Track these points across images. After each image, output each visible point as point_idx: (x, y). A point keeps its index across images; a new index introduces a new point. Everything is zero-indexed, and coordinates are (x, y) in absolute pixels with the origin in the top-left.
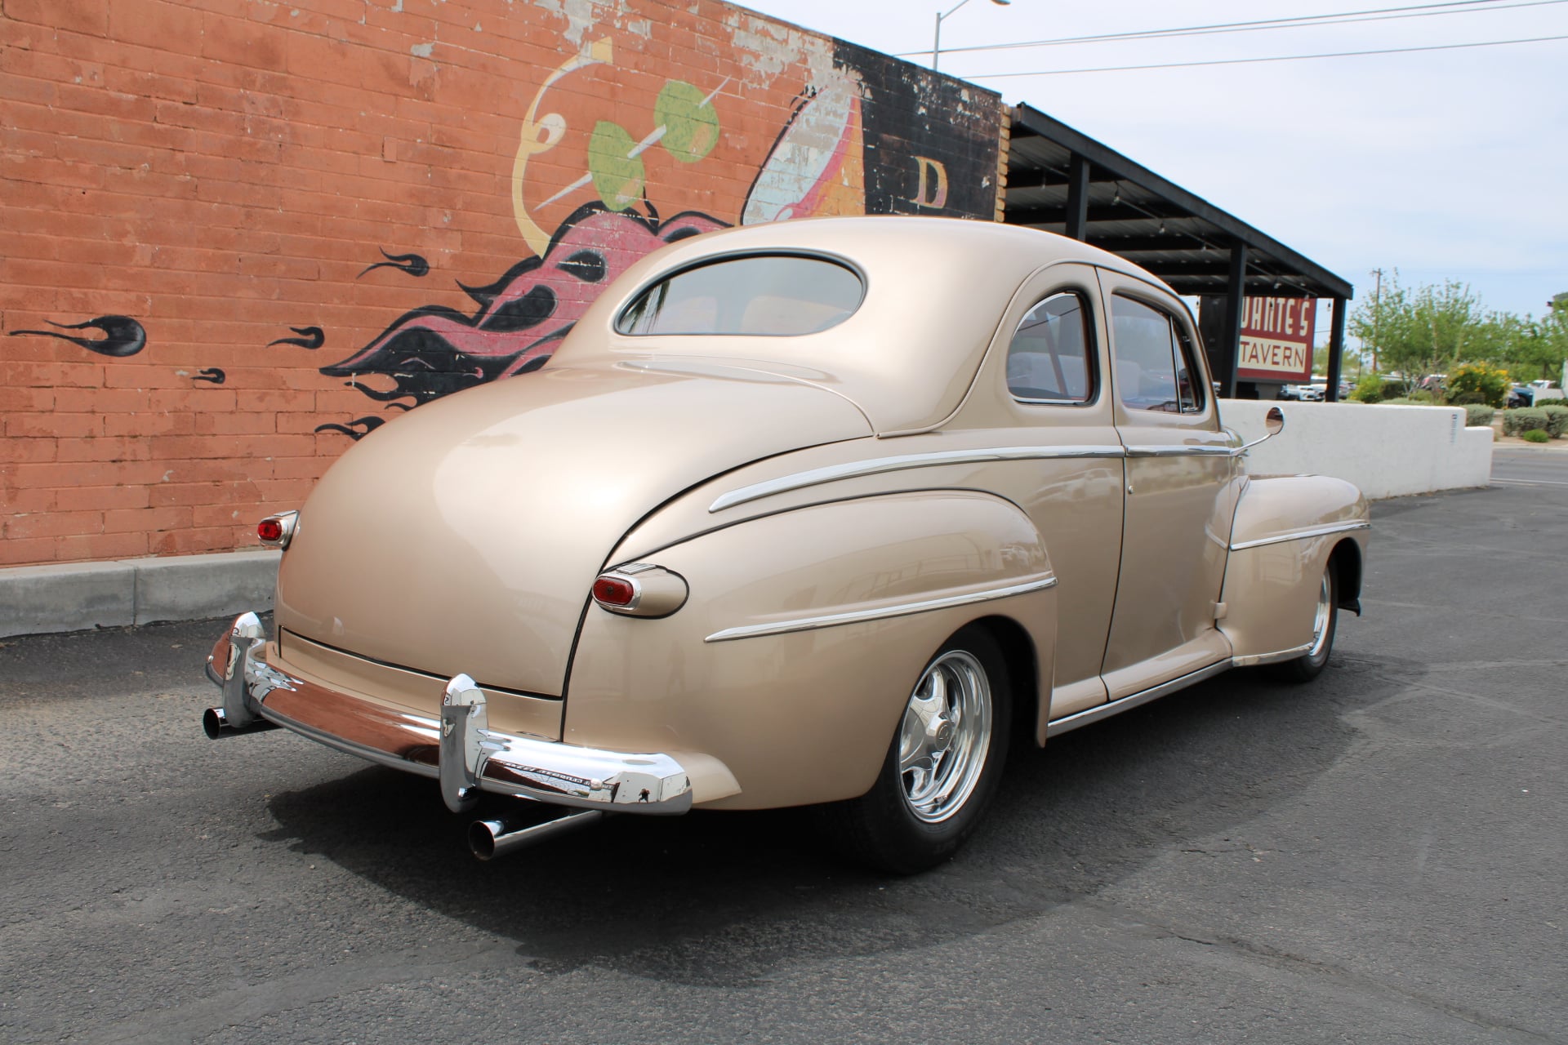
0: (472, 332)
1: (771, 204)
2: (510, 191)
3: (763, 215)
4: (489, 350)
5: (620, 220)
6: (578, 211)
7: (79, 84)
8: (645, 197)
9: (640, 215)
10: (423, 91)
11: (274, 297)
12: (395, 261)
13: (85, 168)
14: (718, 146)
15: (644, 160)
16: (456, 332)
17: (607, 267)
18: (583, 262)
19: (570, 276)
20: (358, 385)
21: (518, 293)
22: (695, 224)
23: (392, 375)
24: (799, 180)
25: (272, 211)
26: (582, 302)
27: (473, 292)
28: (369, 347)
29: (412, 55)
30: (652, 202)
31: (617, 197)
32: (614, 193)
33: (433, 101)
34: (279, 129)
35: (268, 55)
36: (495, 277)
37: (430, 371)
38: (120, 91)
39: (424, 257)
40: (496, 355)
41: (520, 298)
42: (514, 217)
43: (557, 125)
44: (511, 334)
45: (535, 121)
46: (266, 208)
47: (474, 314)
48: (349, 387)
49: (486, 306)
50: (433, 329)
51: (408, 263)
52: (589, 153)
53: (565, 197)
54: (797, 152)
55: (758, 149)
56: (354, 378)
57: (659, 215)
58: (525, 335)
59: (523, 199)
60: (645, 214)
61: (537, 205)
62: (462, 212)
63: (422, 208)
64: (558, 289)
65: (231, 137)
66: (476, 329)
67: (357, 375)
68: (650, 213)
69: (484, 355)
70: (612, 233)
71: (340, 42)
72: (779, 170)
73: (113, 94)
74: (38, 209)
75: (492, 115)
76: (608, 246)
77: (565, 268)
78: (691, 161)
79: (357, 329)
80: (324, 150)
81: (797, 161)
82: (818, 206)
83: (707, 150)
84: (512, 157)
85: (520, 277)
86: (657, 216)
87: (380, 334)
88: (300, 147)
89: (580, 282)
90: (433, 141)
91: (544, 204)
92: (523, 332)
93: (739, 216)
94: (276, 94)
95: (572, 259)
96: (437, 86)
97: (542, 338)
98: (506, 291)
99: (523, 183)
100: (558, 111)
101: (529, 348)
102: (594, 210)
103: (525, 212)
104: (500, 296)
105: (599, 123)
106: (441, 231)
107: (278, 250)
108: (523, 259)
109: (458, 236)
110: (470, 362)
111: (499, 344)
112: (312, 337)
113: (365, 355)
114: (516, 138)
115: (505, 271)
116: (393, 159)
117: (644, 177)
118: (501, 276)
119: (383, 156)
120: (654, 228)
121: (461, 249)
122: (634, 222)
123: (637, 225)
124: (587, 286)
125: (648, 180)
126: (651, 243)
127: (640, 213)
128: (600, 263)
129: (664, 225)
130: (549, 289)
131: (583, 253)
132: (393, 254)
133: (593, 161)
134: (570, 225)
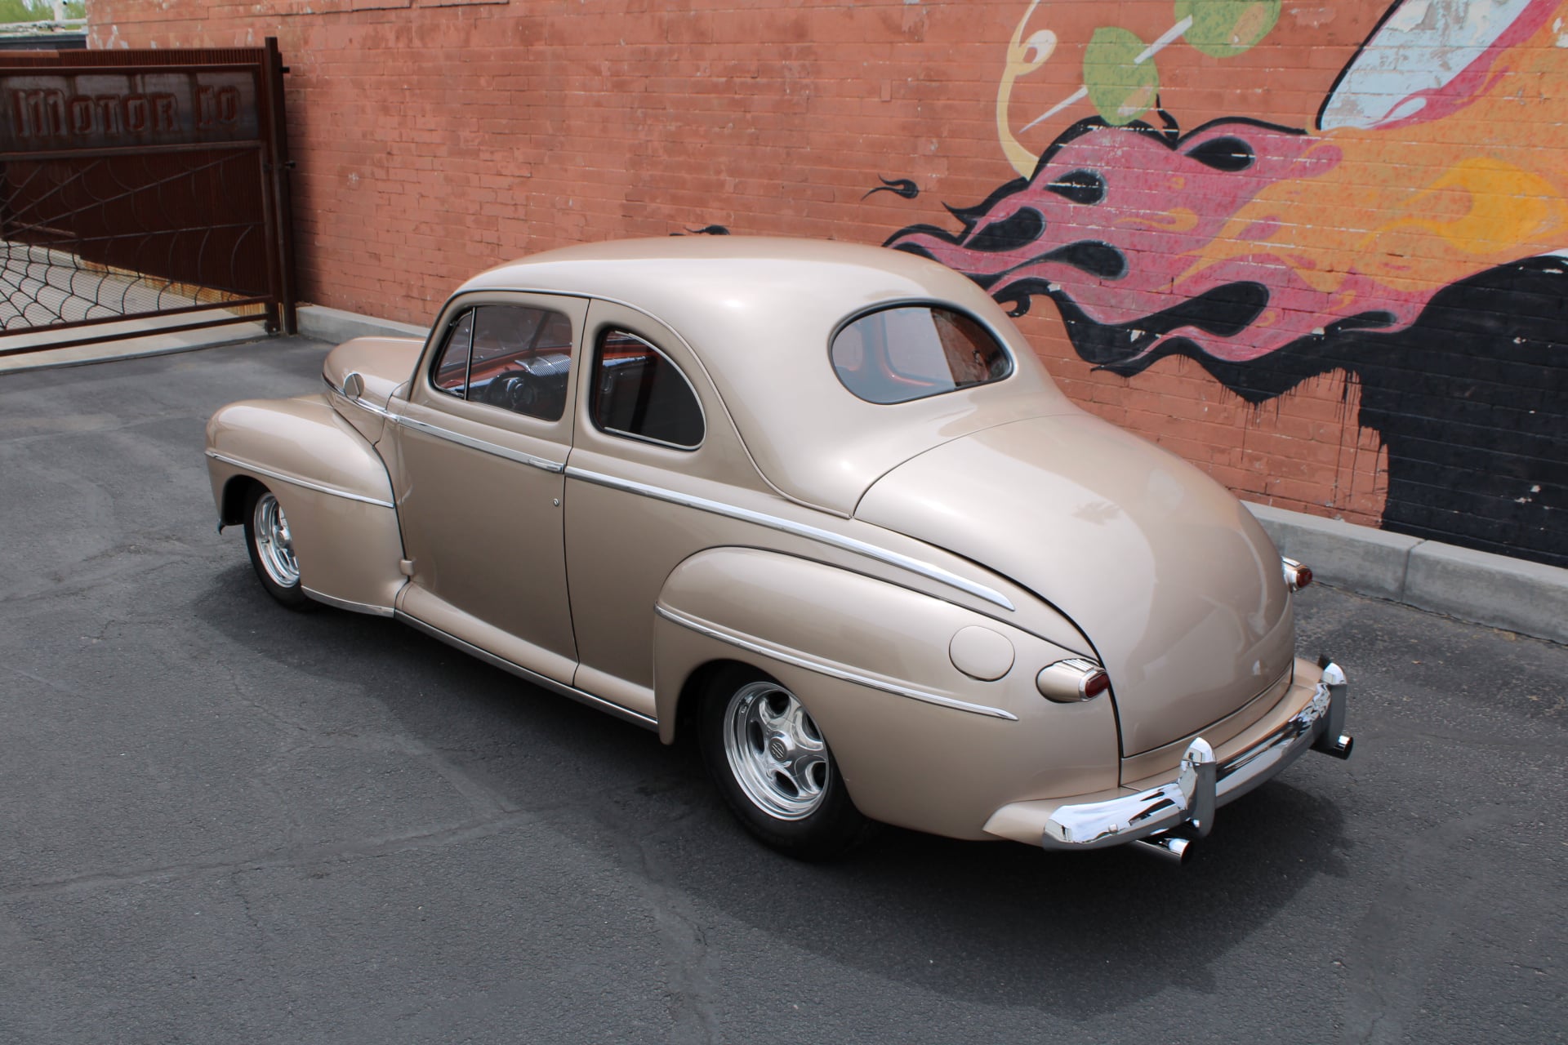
0: (956, 250)
1: (1379, 94)
2: (994, 115)
3: (1360, 112)
4: (973, 268)
5: (1123, 136)
6: (1070, 129)
7: (700, 77)
8: (1158, 105)
9: (1150, 127)
10: (914, 35)
11: (805, 214)
12: (890, 186)
13: (702, 130)
14: (1278, 28)
15: (1157, 64)
16: (942, 248)
17: (1106, 188)
18: (1076, 183)
19: (1060, 197)
21: (1002, 214)
22: (1234, 131)
24: (1444, 53)
25: (802, 150)
26: (1074, 225)
27: (958, 213)
29: (905, 5)
30: (1169, 112)
31: (1120, 110)
32: (1115, 105)
33: (922, 41)
34: (806, 87)
35: (800, 31)
36: (979, 199)
38: (718, 76)
39: (914, 182)
40: (980, 273)
41: (1004, 219)
42: (997, 140)
43: (1047, 41)
44: (996, 253)
45: (1023, 41)
46: (799, 148)
47: (959, 234)
49: (970, 226)
50: (923, 245)
51: (901, 187)
52: (1085, 66)
53: (1054, 115)
54: (1441, 11)
55: (1355, 21)
57: (1179, 125)
58: (1009, 256)
59: (1009, 122)
60: (1159, 126)
61: (1023, 127)
62: (948, 140)
63: (912, 138)
64: (1046, 211)
65: (777, 97)
66: (960, 248)
68: (1166, 125)
70: (1113, 150)
71: (849, 8)
72: (1398, 44)
73: (715, 79)
74: (681, 159)
75: (978, 44)
76: (1108, 164)
77: (1054, 189)
78: (1231, 54)
80: (838, 98)
81: (1440, 24)
82: (1486, 90)
83: (1258, 35)
84: (997, 82)
85: (1005, 199)
86: (1177, 127)
88: (819, 99)
89: (1072, 205)
90: (922, 77)
91: (1030, 125)
92: (1006, 253)
93: (1315, 116)
94: (805, 60)
95: (1063, 180)
96: (926, 27)
97: (1027, 260)
98: (990, 213)
99: (1009, 106)
100: (1047, 27)
101: (1014, 269)
103: (1010, 135)
104: (984, 218)
105: (1098, 31)
106: (929, 158)
107: (808, 179)
108: (1008, 181)
109: (945, 161)
111: (983, 263)
114: (1002, 62)
115: (989, 193)
116: (889, 99)
117: (1157, 83)
118: (986, 198)
119: (880, 97)
120: (1172, 142)
121: (947, 173)
122: (1142, 136)
123: (1147, 139)
124: (1080, 208)
125: (1163, 85)
126: (1167, 159)
127: (1152, 125)
128: (1097, 183)
129: (1186, 136)
130: (1037, 211)
131: (1076, 173)
132: (889, 180)
133: (1089, 74)
134: (1061, 145)
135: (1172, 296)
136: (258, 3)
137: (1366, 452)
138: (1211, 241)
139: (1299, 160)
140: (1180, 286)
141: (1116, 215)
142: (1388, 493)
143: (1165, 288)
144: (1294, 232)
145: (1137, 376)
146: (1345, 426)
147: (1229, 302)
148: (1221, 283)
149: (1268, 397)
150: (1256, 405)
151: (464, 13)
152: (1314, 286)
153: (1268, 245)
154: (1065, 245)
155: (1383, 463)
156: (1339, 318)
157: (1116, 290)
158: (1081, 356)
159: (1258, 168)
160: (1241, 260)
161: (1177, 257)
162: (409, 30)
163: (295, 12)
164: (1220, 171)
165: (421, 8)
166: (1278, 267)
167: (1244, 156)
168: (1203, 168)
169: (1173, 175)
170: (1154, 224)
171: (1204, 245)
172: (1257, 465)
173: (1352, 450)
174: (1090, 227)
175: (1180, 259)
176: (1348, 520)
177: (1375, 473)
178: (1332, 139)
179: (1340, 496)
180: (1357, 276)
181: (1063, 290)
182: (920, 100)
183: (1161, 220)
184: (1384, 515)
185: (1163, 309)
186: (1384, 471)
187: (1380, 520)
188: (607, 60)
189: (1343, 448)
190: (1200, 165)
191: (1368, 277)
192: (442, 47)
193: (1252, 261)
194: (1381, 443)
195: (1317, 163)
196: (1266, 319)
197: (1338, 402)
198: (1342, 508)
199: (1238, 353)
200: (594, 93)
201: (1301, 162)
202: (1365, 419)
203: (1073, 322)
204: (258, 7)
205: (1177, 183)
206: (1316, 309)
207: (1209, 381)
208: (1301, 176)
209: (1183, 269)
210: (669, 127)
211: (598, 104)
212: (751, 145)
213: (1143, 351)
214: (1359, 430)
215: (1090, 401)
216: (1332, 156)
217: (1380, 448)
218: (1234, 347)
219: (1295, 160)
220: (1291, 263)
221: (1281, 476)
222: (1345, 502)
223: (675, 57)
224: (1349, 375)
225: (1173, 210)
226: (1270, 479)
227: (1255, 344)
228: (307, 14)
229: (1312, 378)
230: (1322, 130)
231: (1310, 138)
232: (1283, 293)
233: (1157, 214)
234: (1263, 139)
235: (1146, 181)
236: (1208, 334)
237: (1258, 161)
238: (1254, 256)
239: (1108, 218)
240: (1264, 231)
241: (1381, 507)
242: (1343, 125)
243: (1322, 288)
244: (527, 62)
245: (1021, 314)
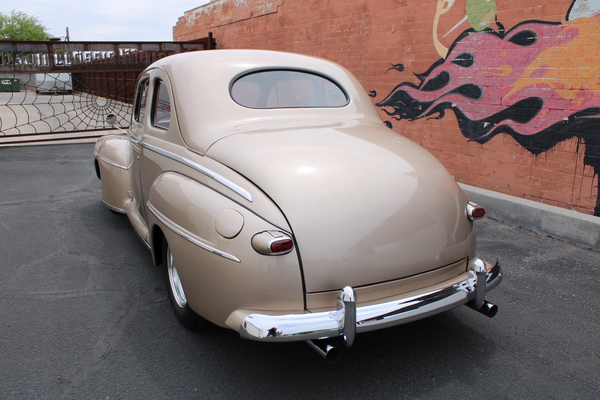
0: (417, 92)
2: (432, 33)
4: (424, 99)
5: (482, 35)
6: (461, 35)
7: (333, 31)
8: (496, 20)
9: (493, 30)
10: (403, 3)
11: (365, 81)
12: (394, 67)
15: (496, 1)
16: (412, 92)
17: (474, 59)
18: (463, 59)
19: (456, 65)
20: (384, 110)
21: (435, 75)
22: (528, 27)
23: (393, 107)
25: (365, 56)
26: (462, 77)
27: (418, 76)
28: (387, 97)
30: (499, 22)
31: (480, 23)
32: (478, 22)
33: (406, 5)
34: (367, 30)
35: (365, 8)
36: (426, 69)
37: (404, 106)
38: (339, 30)
39: (402, 64)
40: (426, 101)
41: (436, 77)
42: (433, 43)
44: (432, 92)
46: (364, 55)
47: (419, 85)
48: (382, 110)
49: (423, 81)
50: (406, 91)
51: (398, 67)
52: (467, 6)
53: (455, 29)
56: (383, 107)
57: (505, 28)
58: (437, 93)
59: (437, 35)
60: (496, 29)
61: (443, 36)
62: (415, 45)
63: (402, 46)
64: (450, 72)
65: (357, 36)
66: (419, 91)
67: (384, 106)
68: (499, 28)
69: (422, 100)
70: (477, 42)
73: (337, 31)
75: (426, 4)
76: (475, 49)
77: (454, 62)
79: (384, 91)
80: (377, 33)
84: (433, 19)
85: (435, 68)
86: (504, 29)
87: (390, 93)
88: (371, 34)
89: (461, 68)
90: (406, 20)
91: (445, 35)
92: (436, 91)
93: (566, 15)
94: (366, 19)
95: (458, 58)
97: (444, 94)
98: (430, 75)
99: (437, 28)
101: (439, 98)
102: (468, 33)
103: (438, 41)
104: (428, 77)
106: (408, 54)
107: (366, 67)
108: (437, 60)
109: (414, 54)
110: (417, 103)
111: (427, 96)
112: (373, 94)
113: (386, 100)
114: (435, 10)
115: (430, 67)
116: (394, 31)
117: (496, 10)
118: (429, 68)
119: (391, 31)
120: (501, 35)
121: (414, 59)
122: (489, 35)
123: (492, 36)
124: (464, 69)
125: (498, 10)
126: (499, 43)
127: (494, 29)
128: (471, 58)
129: (508, 32)
130: (447, 72)
131: (463, 54)
132: (394, 64)
133: (468, 10)
134: (457, 42)
135: (501, 106)
136: (212, 23)
137: (588, 177)
138: (517, 79)
139: (558, 37)
140: (504, 101)
141: (478, 71)
142: (598, 198)
143: (498, 102)
144: (555, 72)
145: (486, 143)
146: (578, 165)
147: (525, 107)
148: (522, 99)
149: (542, 151)
150: (536, 155)
151: (265, 18)
152: (564, 97)
153: (543, 79)
154: (458, 86)
155: (596, 183)
156: (576, 112)
157: (478, 105)
158: (464, 135)
159: (539, 43)
160: (531, 87)
161: (503, 88)
162: (250, 26)
163: (221, 25)
164: (522, 47)
165: (254, 18)
166: (547, 89)
167: (533, 38)
168: (515, 46)
169: (502, 50)
170: (494, 74)
171: (515, 81)
172: (536, 184)
173: (581, 177)
174: (468, 77)
175: (504, 89)
176: (578, 211)
177: (592, 188)
178: (574, 25)
179: (574, 199)
180: (584, 90)
181: (457, 106)
182: (405, 30)
183: (496, 72)
184: (595, 209)
185: (497, 112)
186: (596, 187)
187: (594, 211)
188: (305, 29)
189: (576, 175)
190: (514, 45)
191: (590, 90)
192: (259, 31)
193: (536, 87)
194: (595, 173)
195: (566, 37)
196: (542, 114)
197: (574, 153)
198: (575, 205)
199: (529, 131)
200: (301, 42)
201: (558, 38)
202: (587, 161)
203: (461, 120)
204: (212, 25)
205: (503, 54)
206: (565, 108)
207: (516, 145)
208: (559, 45)
209: (506, 93)
210: (323, 52)
211: (302, 46)
212: (349, 55)
213: (489, 132)
214: (584, 167)
215: (468, 155)
216: (574, 33)
217: (594, 175)
218: (527, 128)
219: (556, 37)
220: (553, 86)
221: (547, 189)
222: (577, 202)
223: (325, 25)
224: (580, 139)
225: (502, 67)
226: (542, 191)
227: (536, 127)
228: (224, 25)
229: (562, 142)
230: (569, 21)
231: (563, 25)
232: (549, 101)
233: (495, 69)
234: (541, 29)
235: (491, 54)
236: (516, 123)
237: (539, 40)
238: (536, 85)
239: (475, 73)
240: (541, 72)
241: (594, 205)
242: (578, 17)
243: (568, 98)
244: (282, 33)
245: (441, 117)
